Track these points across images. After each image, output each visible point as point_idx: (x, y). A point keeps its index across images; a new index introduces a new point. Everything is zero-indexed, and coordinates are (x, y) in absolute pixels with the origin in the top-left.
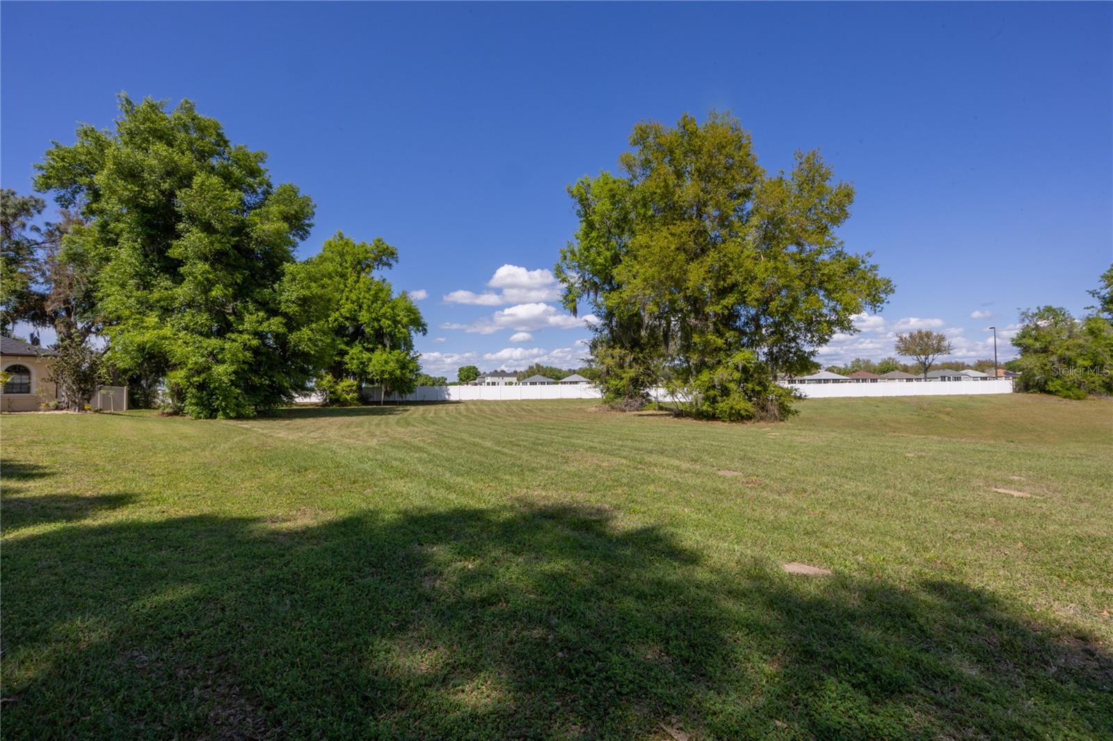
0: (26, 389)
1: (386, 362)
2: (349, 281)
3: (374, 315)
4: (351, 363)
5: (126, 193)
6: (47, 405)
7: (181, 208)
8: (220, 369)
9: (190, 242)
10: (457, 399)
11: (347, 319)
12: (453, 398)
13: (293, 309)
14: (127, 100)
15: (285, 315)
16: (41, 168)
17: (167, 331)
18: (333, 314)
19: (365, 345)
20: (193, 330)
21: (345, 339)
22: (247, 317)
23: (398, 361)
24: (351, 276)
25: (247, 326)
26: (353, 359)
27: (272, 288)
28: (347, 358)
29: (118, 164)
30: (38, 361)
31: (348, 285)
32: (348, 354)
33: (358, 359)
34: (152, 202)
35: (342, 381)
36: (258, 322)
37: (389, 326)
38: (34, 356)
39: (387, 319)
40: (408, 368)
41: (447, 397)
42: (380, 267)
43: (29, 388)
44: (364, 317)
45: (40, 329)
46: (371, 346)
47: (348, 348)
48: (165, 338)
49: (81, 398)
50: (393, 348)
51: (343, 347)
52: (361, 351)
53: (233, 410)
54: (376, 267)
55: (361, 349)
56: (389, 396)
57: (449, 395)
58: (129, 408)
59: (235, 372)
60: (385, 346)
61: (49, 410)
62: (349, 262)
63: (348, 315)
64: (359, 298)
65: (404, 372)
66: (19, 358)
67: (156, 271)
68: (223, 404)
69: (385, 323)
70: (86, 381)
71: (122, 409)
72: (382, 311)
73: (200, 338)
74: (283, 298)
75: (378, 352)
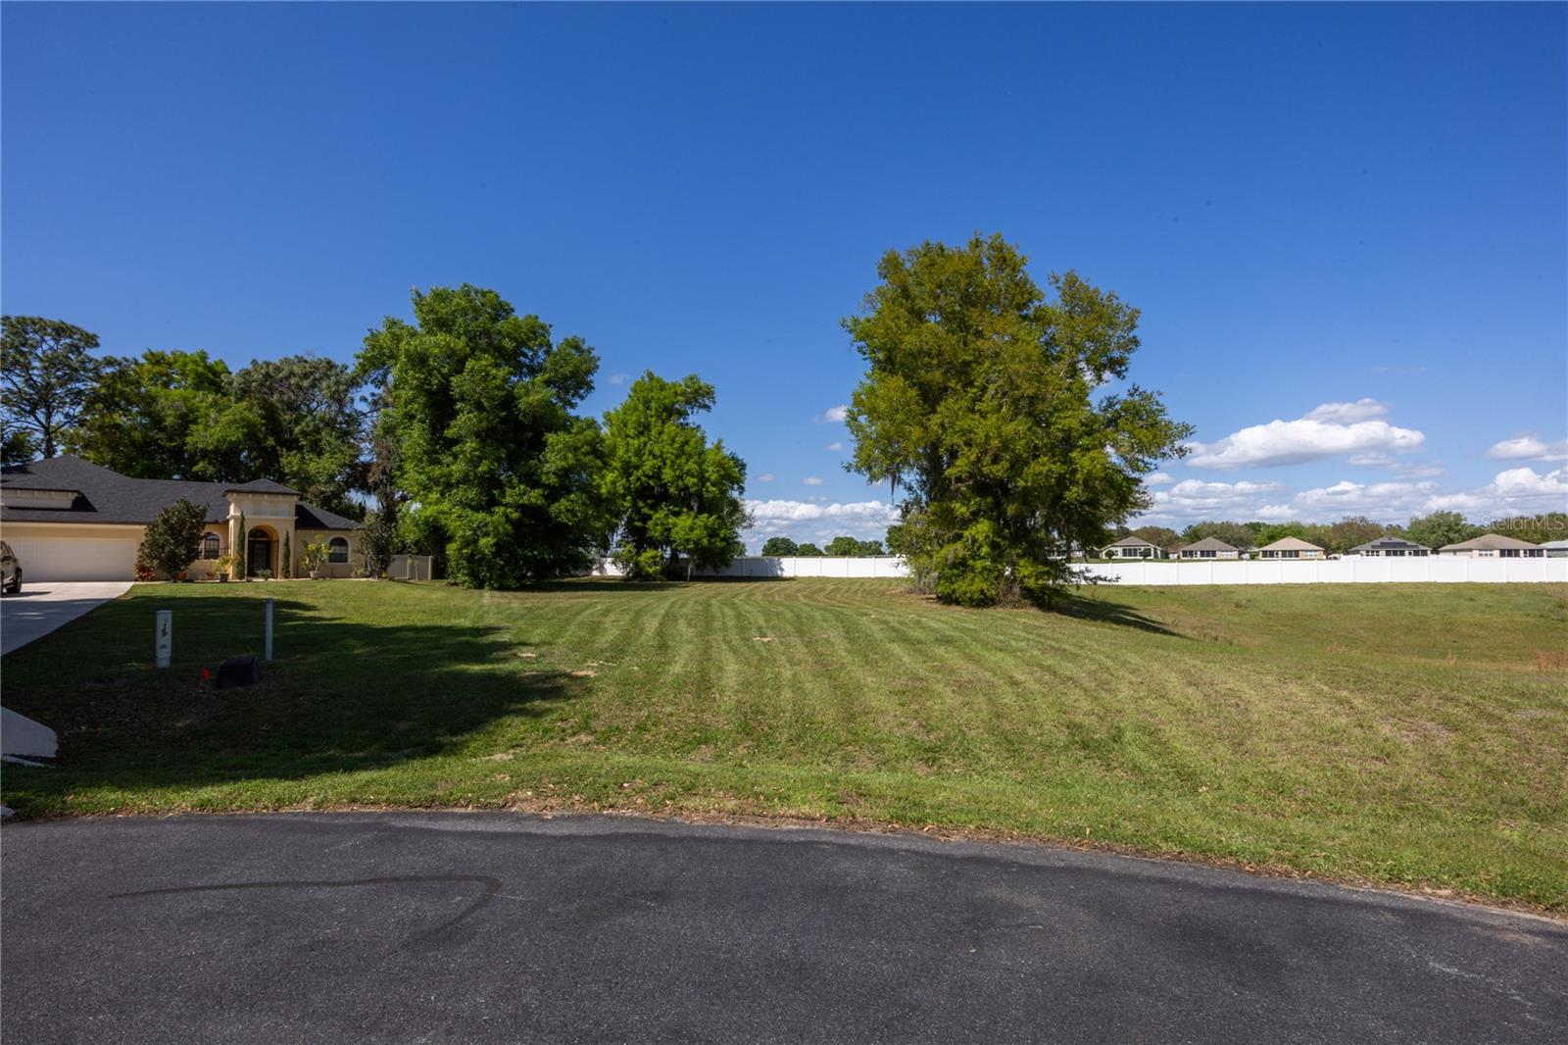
0: (342, 558)
1: (692, 529)
2: (653, 433)
3: (678, 473)
4: (654, 529)
5: (415, 382)
6: (356, 573)
7: (455, 392)
8: (483, 542)
9: (464, 421)
10: (792, 575)
11: (650, 477)
12: (786, 574)
13: (553, 480)
14: (417, 293)
15: (545, 486)
16: (358, 357)
17: (445, 506)
18: (635, 472)
19: (671, 507)
20: (466, 504)
21: (649, 501)
22: (509, 491)
23: (706, 527)
24: (655, 426)
25: (508, 500)
26: (657, 525)
27: (538, 458)
28: (650, 523)
29: (408, 355)
30: (352, 534)
31: (653, 438)
32: (651, 518)
33: (662, 524)
34: (435, 387)
35: (645, 551)
36: (520, 494)
37: (695, 484)
38: (349, 530)
39: (693, 476)
40: (718, 536)
41: (779, 572)
42: (695, 411)
43: (346, 558)
44: (668, 474)
45: (366, 498)
46: (676, 509)
47: (651, 512)
48: (444, 513)
49: (381, 568)
50: (700, 512)
51: (646, 510)
52: (667, 516)
53: (496, 582)
54: (690, 412)
55: (666, 513)
56: (702, 570)
57: (782, 569)
58: (433, 578)
59: (495, 544)
60: (691, 509)
61: (357, 577)
62: (653, 410)
63: (651, 474)
64: (662, 453)
65: (713, 540)
66: (340, 532)
67: (440, 448)
68: (488, 575)
69: (691, 481)
70: (383, 553)
71: (427, 578)
72: (686, 468)
73: (470, 512)
74: (545, 469)
75: (684, 517)
